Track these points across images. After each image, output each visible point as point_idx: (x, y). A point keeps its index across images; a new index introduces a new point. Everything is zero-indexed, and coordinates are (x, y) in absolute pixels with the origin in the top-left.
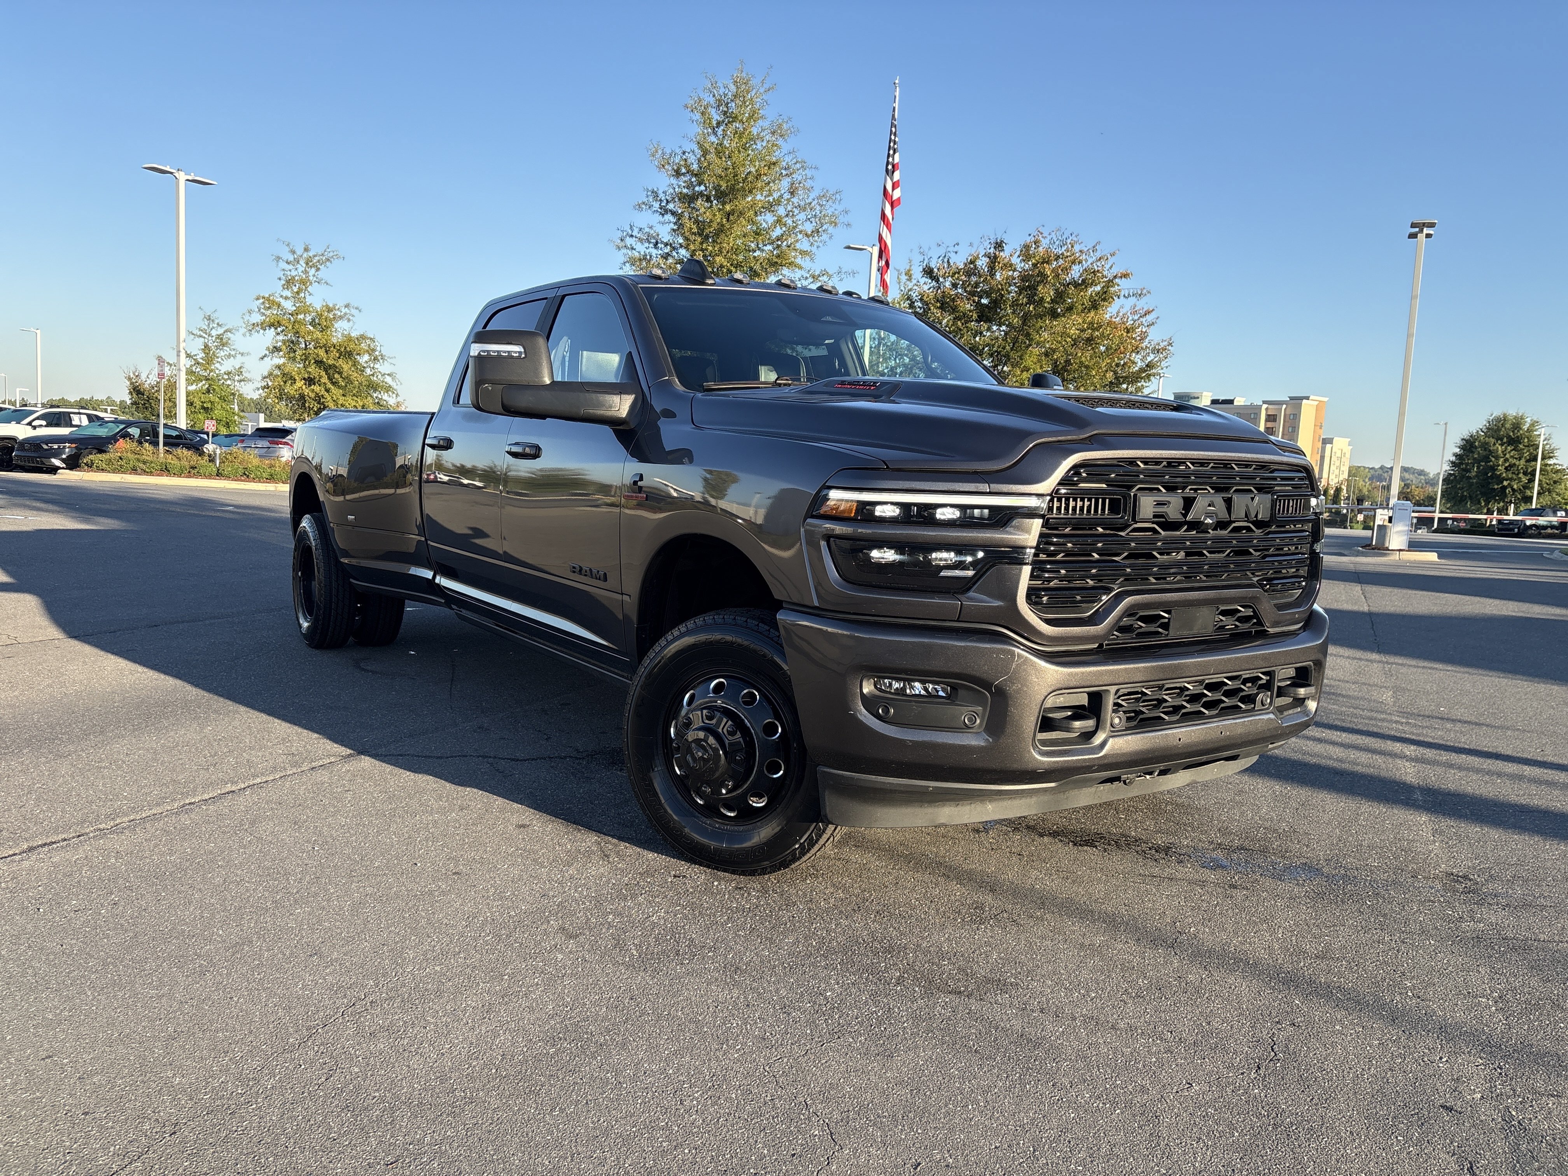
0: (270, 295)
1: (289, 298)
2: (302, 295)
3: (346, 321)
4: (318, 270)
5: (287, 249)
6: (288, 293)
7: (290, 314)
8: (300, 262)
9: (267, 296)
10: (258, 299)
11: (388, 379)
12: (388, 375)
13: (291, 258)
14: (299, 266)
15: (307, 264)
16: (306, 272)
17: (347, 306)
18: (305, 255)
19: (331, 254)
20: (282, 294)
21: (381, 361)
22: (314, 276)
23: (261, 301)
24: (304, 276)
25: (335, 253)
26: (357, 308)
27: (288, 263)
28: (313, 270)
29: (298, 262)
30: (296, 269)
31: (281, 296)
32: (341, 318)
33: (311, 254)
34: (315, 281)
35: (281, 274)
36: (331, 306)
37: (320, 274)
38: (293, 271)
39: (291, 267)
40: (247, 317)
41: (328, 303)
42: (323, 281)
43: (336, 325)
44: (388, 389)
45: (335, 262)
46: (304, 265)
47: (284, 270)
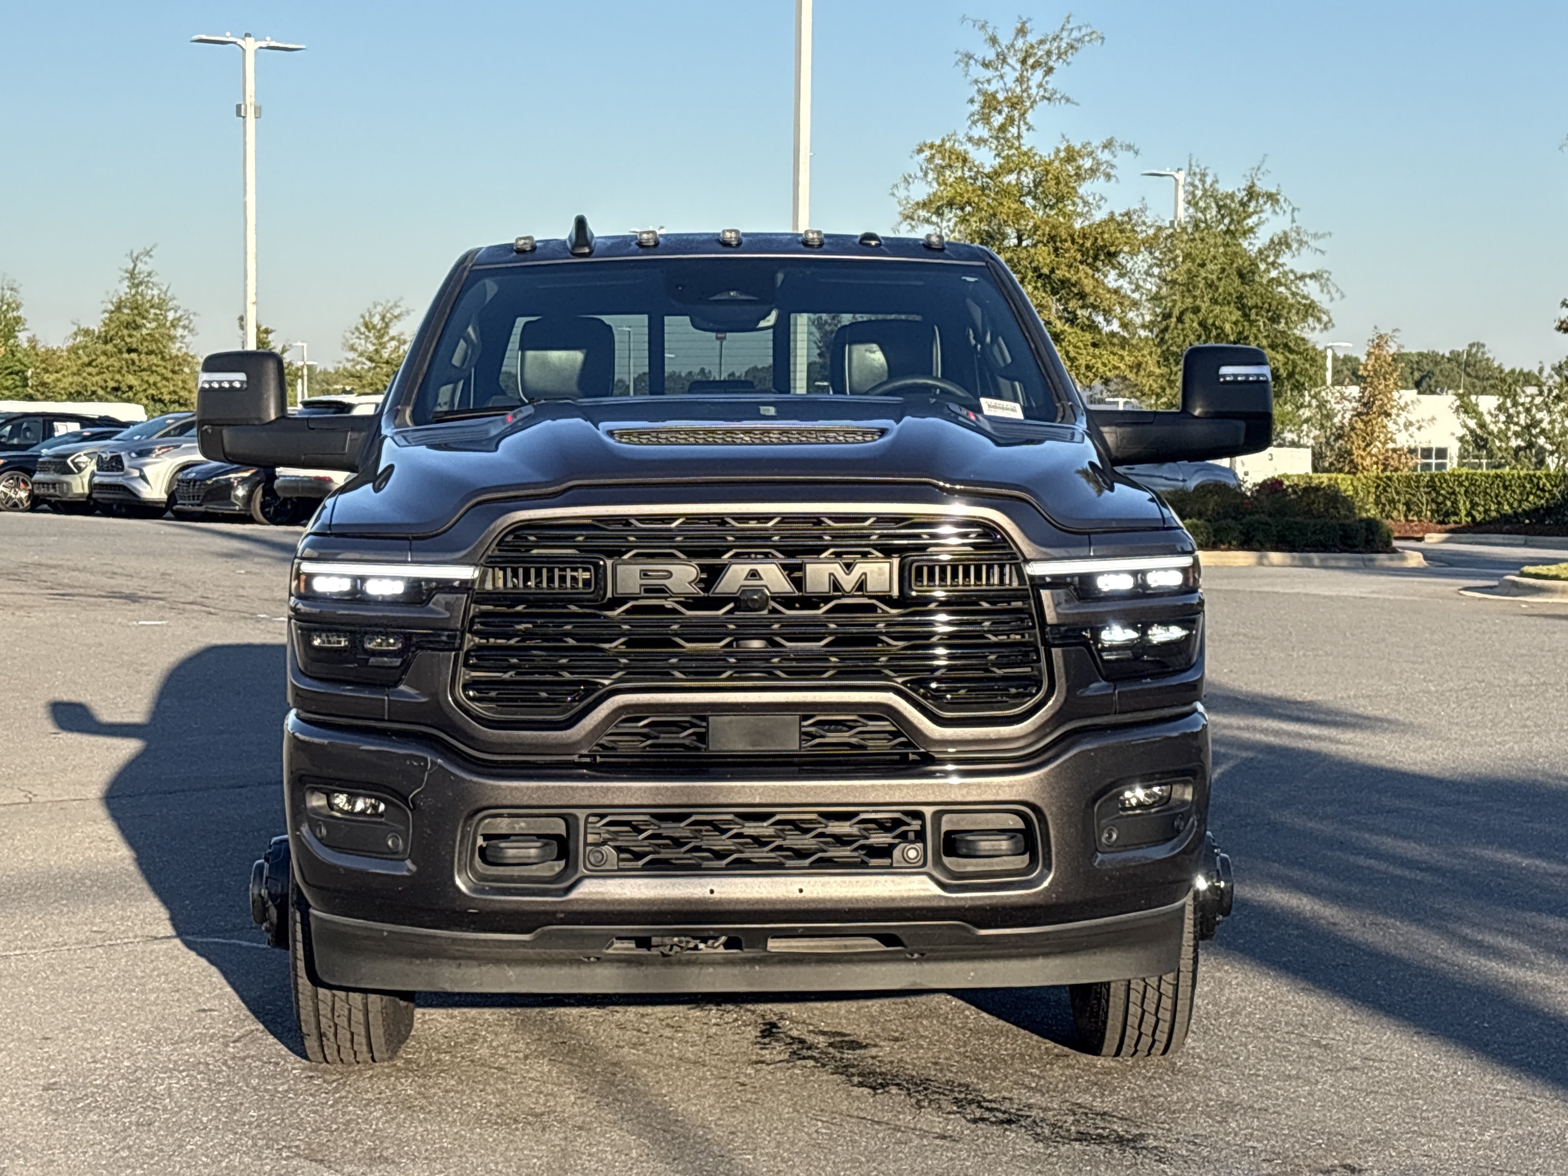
0: (943, 140)
1: (985, 141)
2: (1014, 130)
3: (1102, 178)
4: (1050, 70)
5: (983, 36)
6: (980, 131)
7: (988, 176)
8: (1009, 60)
9: (938, 142)
10: (920, 151)
11: (1311, 289)
12: (1312, 276)
13: (991, 55)
14: (1007, 69)
15: (1024, 62)
16: (1020, 80)
17: (1108, 145)
18: (1020, 44)
19: (1076, 34)
20: (971, 133)
21: (1295, 246)
22: (1040, 86)
23: (927, 153)
24: (1018, 90)
25: (1084, 31)
26: (1129, 147)
27: (986, 65)
28: (1039, 73)
29: (1004, 61)
30: (1002, 77)
31: (970, 139)
32: (1093, 171)
33: (1032, 38)
34: (1044, 97)
35: (973, 91)
36: (1078, 146)
37: (1052, 81)
38: (994, 82)
39: (989, 73)
40: (901, 193)
41: (1072, 143)
42: (1058, 96)
43: (1081, 191)
44: (1309, 310)
45: (1085, 50)
46: (1018, 66)
47: (976, 82)
